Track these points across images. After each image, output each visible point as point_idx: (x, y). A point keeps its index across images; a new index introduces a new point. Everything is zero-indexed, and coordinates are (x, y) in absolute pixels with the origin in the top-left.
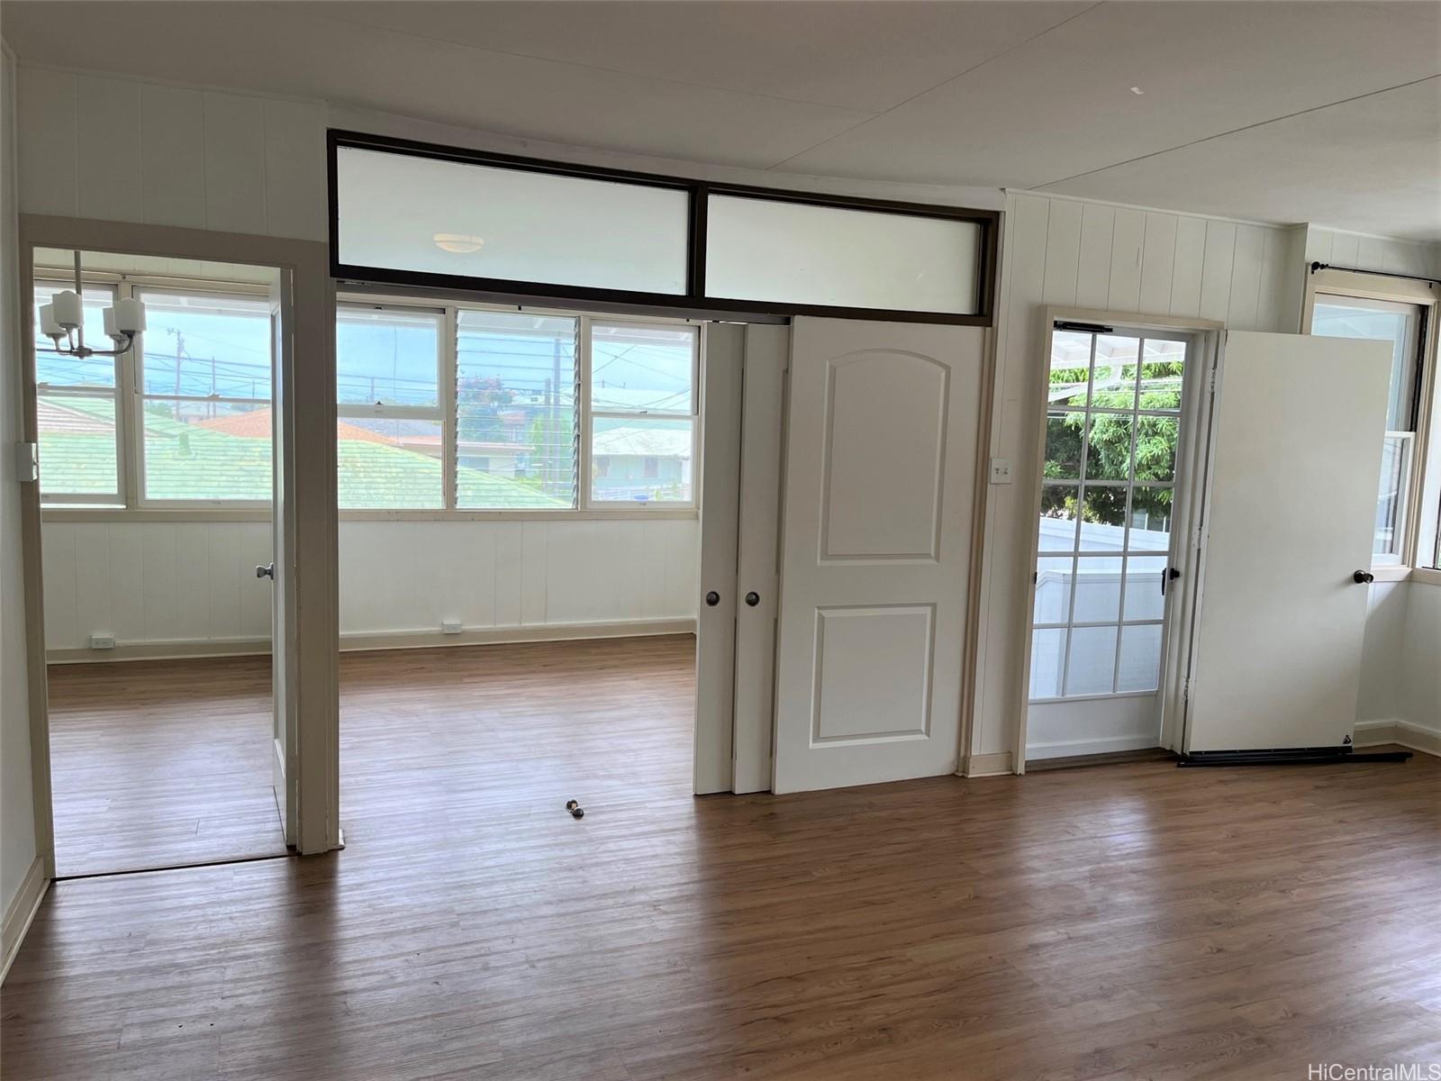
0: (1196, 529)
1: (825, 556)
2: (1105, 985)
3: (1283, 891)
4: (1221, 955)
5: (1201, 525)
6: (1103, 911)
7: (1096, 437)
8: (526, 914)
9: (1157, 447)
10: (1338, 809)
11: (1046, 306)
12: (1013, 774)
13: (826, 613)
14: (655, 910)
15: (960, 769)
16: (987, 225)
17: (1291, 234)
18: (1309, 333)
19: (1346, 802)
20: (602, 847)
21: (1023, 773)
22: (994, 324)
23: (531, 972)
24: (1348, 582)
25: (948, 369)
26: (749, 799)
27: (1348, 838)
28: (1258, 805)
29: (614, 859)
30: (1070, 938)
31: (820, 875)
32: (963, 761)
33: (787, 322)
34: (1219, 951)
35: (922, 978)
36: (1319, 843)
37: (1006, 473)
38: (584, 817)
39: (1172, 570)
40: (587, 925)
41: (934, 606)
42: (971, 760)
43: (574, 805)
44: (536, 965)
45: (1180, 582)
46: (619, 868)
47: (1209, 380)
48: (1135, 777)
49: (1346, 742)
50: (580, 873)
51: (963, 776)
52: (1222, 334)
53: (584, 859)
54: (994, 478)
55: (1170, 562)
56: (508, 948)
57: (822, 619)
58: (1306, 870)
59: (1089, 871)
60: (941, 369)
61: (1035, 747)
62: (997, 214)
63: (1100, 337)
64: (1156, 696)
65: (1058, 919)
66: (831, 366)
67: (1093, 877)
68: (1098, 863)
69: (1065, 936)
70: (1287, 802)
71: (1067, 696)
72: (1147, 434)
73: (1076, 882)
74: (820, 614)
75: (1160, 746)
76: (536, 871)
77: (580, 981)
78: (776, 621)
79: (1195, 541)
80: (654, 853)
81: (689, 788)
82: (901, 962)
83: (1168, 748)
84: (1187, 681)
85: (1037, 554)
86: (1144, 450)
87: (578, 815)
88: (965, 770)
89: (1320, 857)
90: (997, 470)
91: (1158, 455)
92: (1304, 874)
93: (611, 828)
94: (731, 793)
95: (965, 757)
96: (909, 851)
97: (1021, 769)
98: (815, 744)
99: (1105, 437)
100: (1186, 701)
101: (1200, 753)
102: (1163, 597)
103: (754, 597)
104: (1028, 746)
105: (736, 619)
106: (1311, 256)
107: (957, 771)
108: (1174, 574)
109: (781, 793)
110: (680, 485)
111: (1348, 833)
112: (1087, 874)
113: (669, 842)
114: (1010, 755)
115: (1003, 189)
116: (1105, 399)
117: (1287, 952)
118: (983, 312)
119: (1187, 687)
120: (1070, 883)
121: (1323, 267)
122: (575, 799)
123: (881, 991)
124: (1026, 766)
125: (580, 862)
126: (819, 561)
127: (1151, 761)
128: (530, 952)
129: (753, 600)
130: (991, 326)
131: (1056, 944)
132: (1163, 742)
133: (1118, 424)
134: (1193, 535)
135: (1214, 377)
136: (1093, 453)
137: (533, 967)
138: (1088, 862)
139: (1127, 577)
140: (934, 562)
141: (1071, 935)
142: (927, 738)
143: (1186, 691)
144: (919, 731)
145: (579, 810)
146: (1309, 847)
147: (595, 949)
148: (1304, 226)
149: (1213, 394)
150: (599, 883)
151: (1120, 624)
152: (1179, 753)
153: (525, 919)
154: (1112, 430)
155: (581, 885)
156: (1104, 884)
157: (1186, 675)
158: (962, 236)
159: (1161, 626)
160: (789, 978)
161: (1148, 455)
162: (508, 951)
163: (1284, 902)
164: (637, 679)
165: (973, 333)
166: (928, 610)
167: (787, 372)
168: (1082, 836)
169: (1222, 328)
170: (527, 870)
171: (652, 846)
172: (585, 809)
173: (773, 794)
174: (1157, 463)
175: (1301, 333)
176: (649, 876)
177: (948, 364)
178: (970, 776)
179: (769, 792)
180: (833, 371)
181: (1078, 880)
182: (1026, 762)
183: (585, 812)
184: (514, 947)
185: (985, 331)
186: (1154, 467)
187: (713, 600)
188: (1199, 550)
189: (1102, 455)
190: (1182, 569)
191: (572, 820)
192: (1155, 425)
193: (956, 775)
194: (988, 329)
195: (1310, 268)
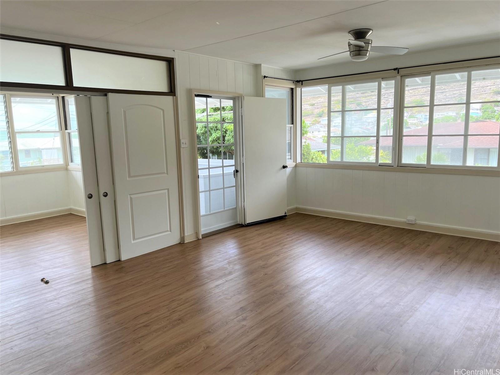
0: (242, 157)
1: (130, 176)
2: (239, 291)
3: (278, 256)
4: (266, 275)
5: (243, 156)
6: (234, 272)
7: (199, 132)
8: (39, 319)
9: (218, 134)
10: (286, 232)
11: (192, 89)
12: (198, 239)
13: (132, 196)
14: (90, 306)
15: (182, 241)
16: (170, 62)
17: (257, 67)
18: (265, 97)
19: (288, 229)
20: (61, 291)
21: (201, 238)
22: (176, 95)
23: (49, 336)
24: (281, 169)
25: (163, 111)
26: (113, 264)
27: (291, 239)
28: (267, 234)
29: (67, 294)
30: (226, 281)
31: (145, 282)
32: (183, 238)
33: (106, 95)
34: (266, 274)
35: (187, 303)
36: (284, 241)
37: (186, 144)
38: (49, 283)
39: (236, 170)
40: (65, 317)
41: (168, 189)
42: (185, 237)
43: (44, 280)
44: (50, 334)
45: (239, 173)
46: (71, 296)
47: (240, 112)
48: (234, 233)
49: (285, 214)
50: (56, 301)
51: (183, 243)
52: (243, 97)
53: (55, 297)
54: (182, 146)
55: (235, 168)
56: (36, 331)
57: (131, 199)
58: (282, 249)
59: (227, 262)
60: (161, 110)
61: (204, 230)
62: (173, 59)
63: (208, 99)
64: (236, 208)
65: (222, 277)
66: (124, 111)
67: (229, 263)
68: (229, 259)
69: (225, 281)
70: (274, 232)
71: (211, 212)
72: (215, 130)
73: (225, 266)
74: (130, 197)
75: (238, 223)
76: (37, 305)
77: (70, 334)
78: (115, 201)
79: (242, 161)
80: (83, 288)
81: (89, 265)
82: (179, 300)
83: (241, 224)
84: (244, 203)
85: (198, 169)
86: (215, 135)
87: (47, 282)
88: (184, 241)
89: (285, 245)
90: (183, 143)
91: (219, 137)
92: (282, 250)
93: (63, 284)
94: (105, 263)
95: (183, 237)
96: (172, 268)
97: (201, 237)
98: (134, 241)
99: (202, 132)
100: (244, 209)
101: (249, 223)
102: (235, 179)
103: (106, 194)
104: (202, 230)
105: (100, 203)
106: (263, 74)
107: (181, 241)
108: (237, 171)
109: (124, 260)
110: (42, 160)
111: (290, 237)
112: (227, 263)
113: (87, 284)
114: (197, 233)
115: (174, 51)
116: (200, 119)
117: (282, 271)
118: (172, 91)
119: (244, 204)
120: (223, 266)
121: (267, 77)
122: (44, 277)
123: (176, 309)
124: (202, 236)
125: (54, 298)
126: (128, 178)
127: (237, 228)
128: (46, 330)
129: (106, 195)
130: (175, 96)
131: (223, 283)
132: (239, 222)
133: (205, 127)
134: (241, 159)
135: (242, 111)
136: (198, 137)
137: (49, 335)
138: (226, 259)
139: (224, 174)
140: (166, 175)
141: (227, 280)
142: (170, 233)
143: (244, 206)
144: (168, 231)
145: (47, 281)
146: (282, 243)
147: (71, 323)
148: (260, 65)
149: (242, 116)
150: (64, 302)
151: (224, 188)
152: (244, 224)
153: (39, 321)
154: (203, 129)
155: (57, 305)
156: (232, 264)
157: (243, 201)
158: (162, 65)
159: (235, 187)
160: (145, 313)
161: (216, 137)
162: (36, 332)
163: (279, 258)
164: (53, 232)
165: (170, 98)
166: (166, 191)
167: (108, 113)
168: (223, 253)
169: (242, 96)
170: (33, 305)
171: (81, 286)
172: (49, 280)
173: (121, 261)
174: (219, 139)
175: (263, 97)
176: (84, 296)
177: (163, 109)
178: (185, 242)
179: (119, 260)
180: (125, 112)
181: (225, 265)
182: (202, 235)
183: (49, 281)
184: (39, 330)
185: (173, 97)
186: (218, 140)
187: (90, 197)
188: (243, 163)
189: (201, 138)
190: (239, 170)
191: (45, 285)
192: (217, 127)
193: (181, 243)
194: (174, 97)
195: (263, 77)
